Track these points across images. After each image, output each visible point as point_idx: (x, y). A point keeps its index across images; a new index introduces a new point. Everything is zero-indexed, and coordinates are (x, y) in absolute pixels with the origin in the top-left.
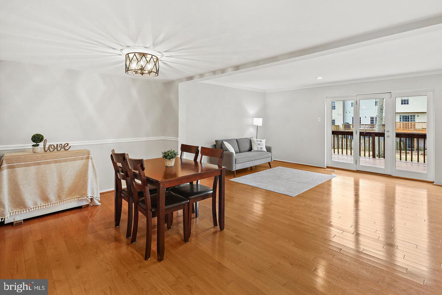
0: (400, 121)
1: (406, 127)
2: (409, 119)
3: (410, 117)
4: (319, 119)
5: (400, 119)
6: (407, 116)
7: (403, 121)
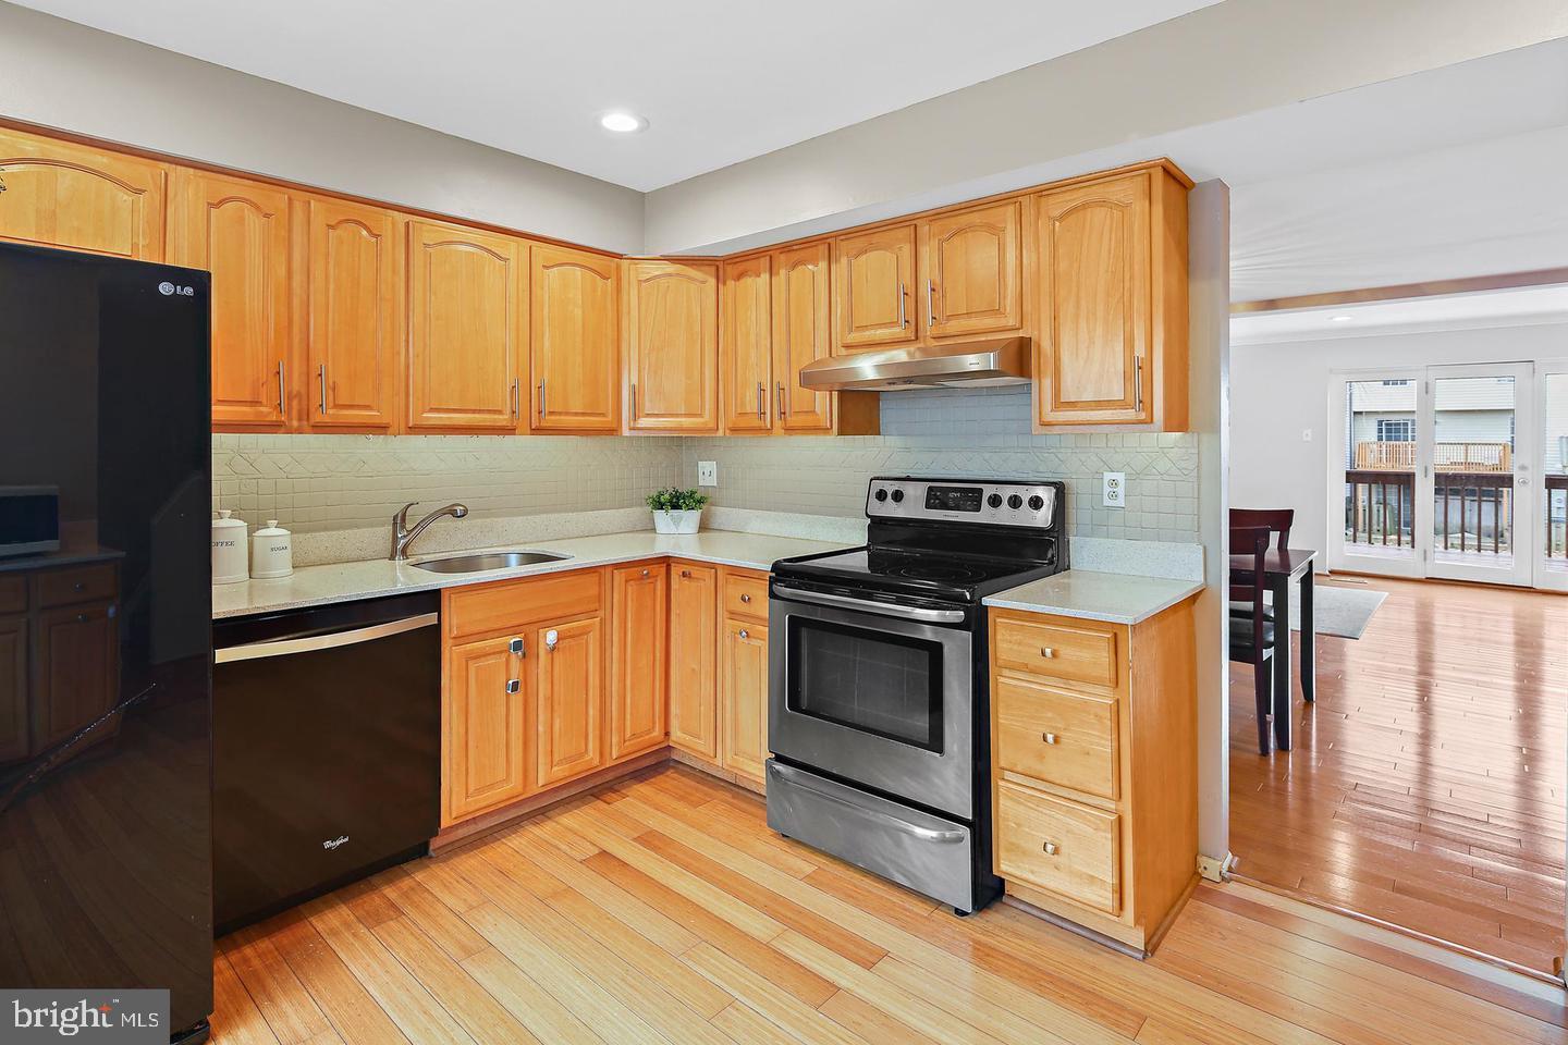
0: (1380, 439)
1: (1393, 455)
2: (1406, 431)
3: (1410, 427)
4: (1308, 435)
5: (1380, 431)
6: (1399, 424)
7: (1389, 439)
